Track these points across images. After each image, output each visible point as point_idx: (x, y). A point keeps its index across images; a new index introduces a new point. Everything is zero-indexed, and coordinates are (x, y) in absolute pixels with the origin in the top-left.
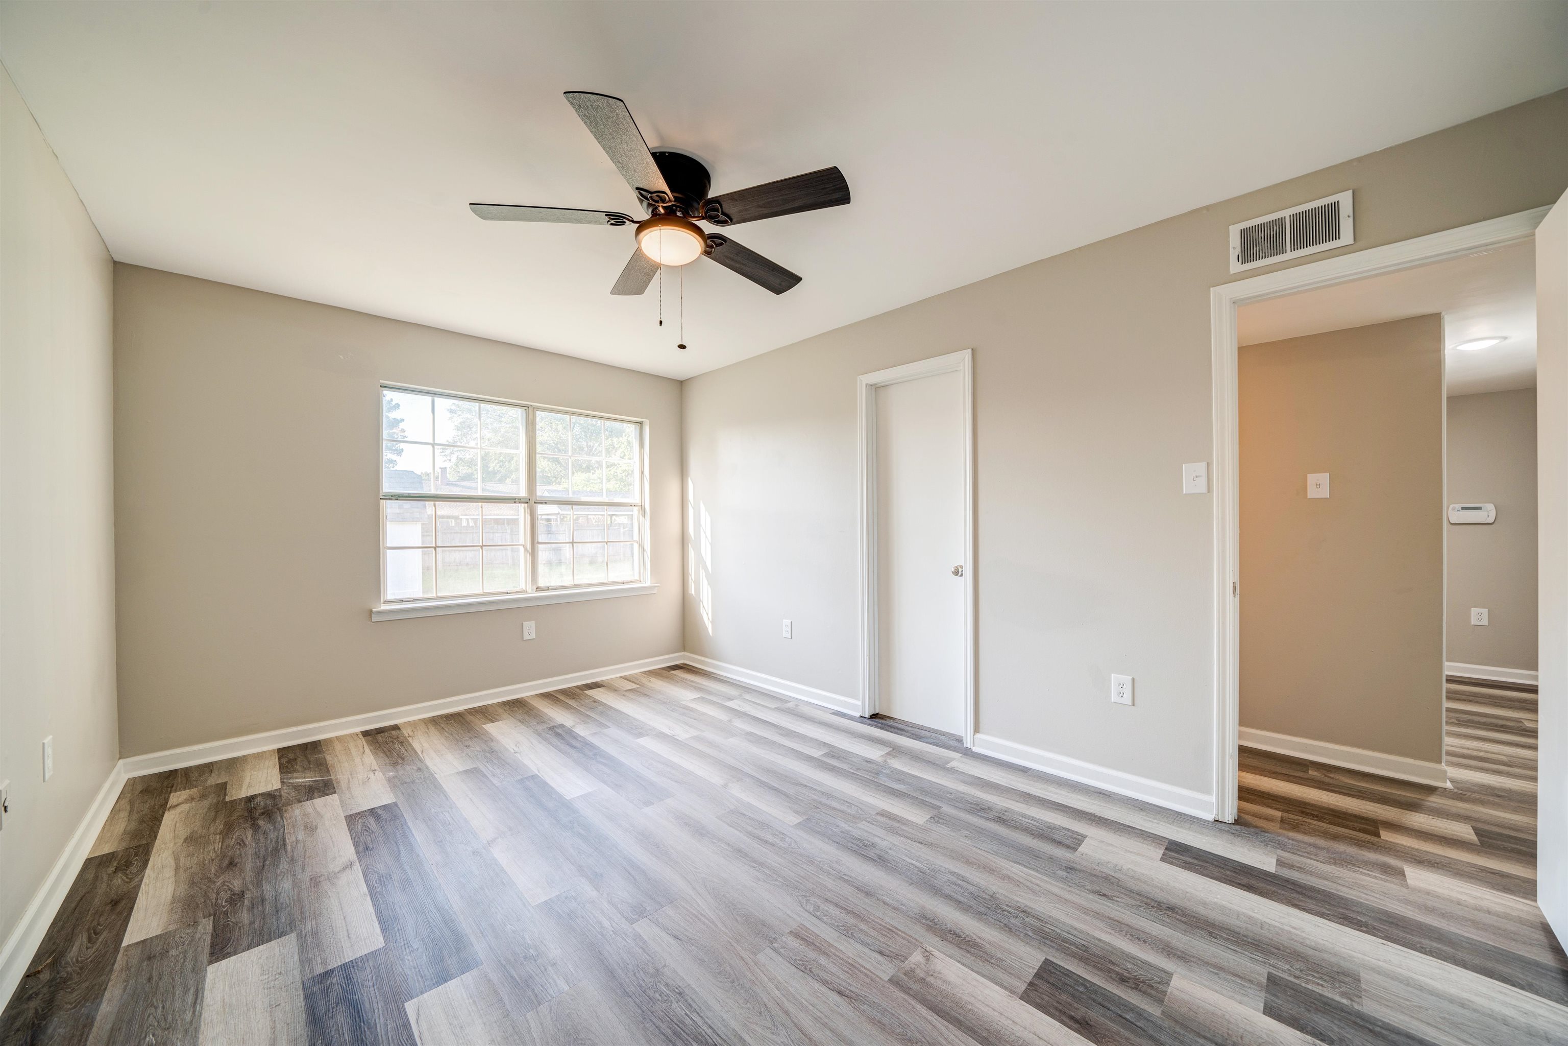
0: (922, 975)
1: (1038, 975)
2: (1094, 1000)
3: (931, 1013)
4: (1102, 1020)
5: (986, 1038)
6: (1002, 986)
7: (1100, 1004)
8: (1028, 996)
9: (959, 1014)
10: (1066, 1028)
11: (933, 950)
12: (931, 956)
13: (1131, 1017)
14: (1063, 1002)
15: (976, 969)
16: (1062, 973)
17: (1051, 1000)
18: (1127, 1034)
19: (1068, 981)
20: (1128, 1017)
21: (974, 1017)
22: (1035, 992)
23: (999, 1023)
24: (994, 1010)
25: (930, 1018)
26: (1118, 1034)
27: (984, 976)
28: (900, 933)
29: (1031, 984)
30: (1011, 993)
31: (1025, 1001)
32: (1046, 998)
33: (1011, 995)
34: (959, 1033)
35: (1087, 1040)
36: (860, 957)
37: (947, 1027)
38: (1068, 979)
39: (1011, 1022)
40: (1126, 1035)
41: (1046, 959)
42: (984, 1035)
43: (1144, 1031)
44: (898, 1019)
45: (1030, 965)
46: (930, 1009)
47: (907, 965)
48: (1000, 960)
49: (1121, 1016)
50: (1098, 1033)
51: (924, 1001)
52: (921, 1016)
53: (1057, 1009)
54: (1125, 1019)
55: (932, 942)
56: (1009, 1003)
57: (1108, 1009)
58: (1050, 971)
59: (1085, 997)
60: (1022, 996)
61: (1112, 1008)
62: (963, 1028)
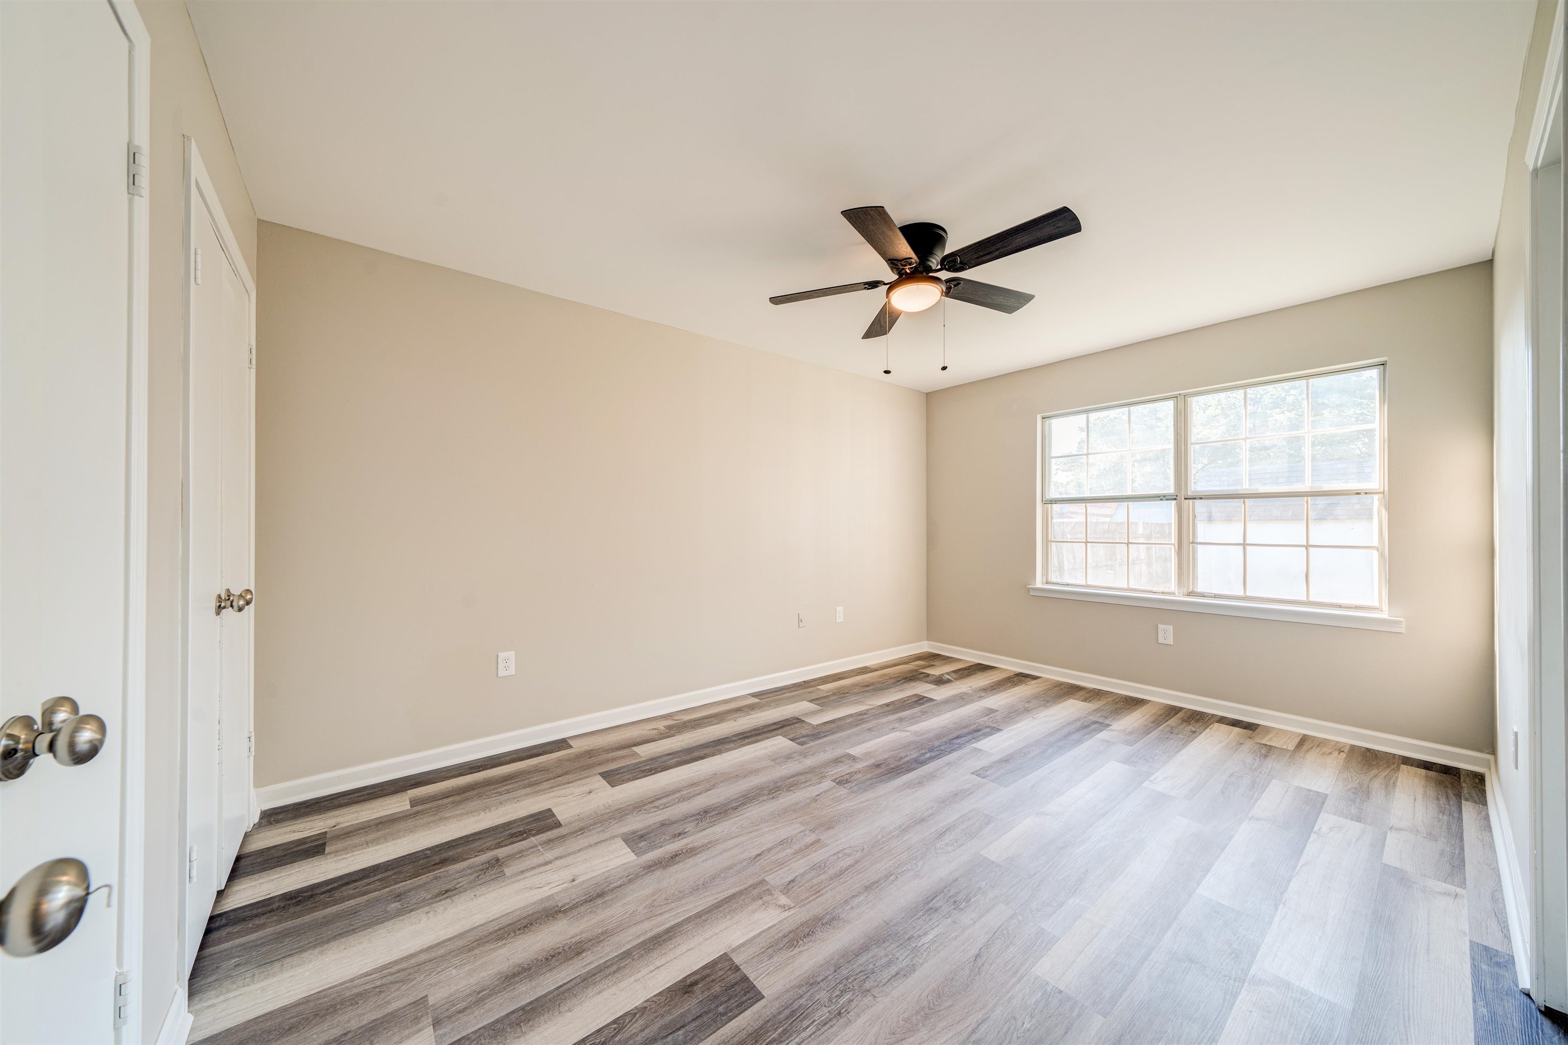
0: (765, 898)
1: (745, 979)
2: (706, 1013)
3: (730, 894)
4: (686, 1007)
5: (700, 917)
6: (742, 945)
7: (700, 1016)
8: (726, 960)
9: (724, 909)
10: (689, 973)
11: (790, 913)
12: (783, 910)
13: (679, 1035)
14: (712, 984)
15: (763, 934)
16: (743, 1003)
17: (717, 976)
18: (668, 1018)
19: (733, 1003)
20: (680, 1032)
21: (719, 916)
22: (729, 967)
23: (709, 930)
24: (721, 931)
25: (726, 892)
26: (669, 1012)
27: (755, 937)
28: (814, 897)
29: (737, 969)
30: (732, 949)
31: (722, 955)
32: (721, 973)
33: (731, 948)
34: (710, 904)
35: (674, 982)
36: (790, 869)
37: (716, 899)
38: (736, 1004)
39: (707, 937)
40: (666, 1018)
41: (764, 997)
42: (703, 917)
43: (663, 1038)
44: (731, 877)
45: (759, 979)
46: (733, 895)
47: (777, 893)
48: (771, 957)
49: (683, 1027)
50: (676, 995)
51: (741, 893)
52: (729, 889)
53: (708, 976)
54: (679, 1029)
55: (800, 915)
56: (724, 943)
57: (694, 1020)
58: (748, 992)
59: (712, 1007)
60: (728, 955)
61: (694, 1024)
62: (713, 907)
